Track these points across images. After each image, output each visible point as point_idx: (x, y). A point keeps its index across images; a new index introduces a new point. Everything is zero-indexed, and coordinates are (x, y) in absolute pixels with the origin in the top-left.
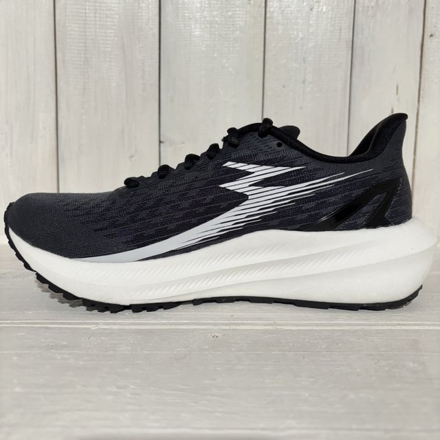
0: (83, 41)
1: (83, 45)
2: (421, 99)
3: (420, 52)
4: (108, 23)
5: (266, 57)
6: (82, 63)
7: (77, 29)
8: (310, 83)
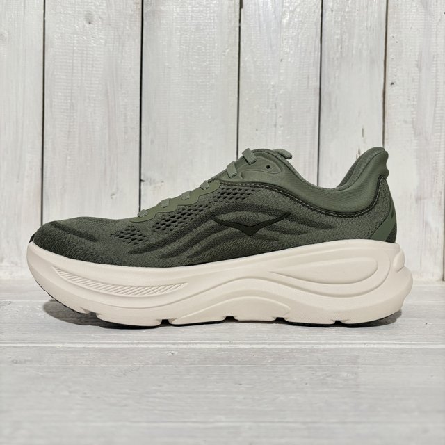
0: (69, 88)
2: (385, 141)
3: (382, 99)
4: (94, 72)
5: (240, 103)
6: (68, 108)
7: (65, 77)
8: (281, 126)
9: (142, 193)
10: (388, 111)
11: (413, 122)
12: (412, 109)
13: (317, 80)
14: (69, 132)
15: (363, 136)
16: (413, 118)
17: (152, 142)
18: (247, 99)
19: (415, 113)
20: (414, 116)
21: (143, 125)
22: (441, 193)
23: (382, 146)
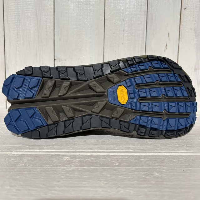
0: (17, 11)
1: (17, 13)
2: (180, 39)
3: (180, 17)
4: (29, 2)
5: (105, 19)
6: (17, 21)
7: (14, 5)
8: (127, 31)
10: (182, 23)
11: (195, 29)
12: (195, 22)
13: (146, 7)
14: (18, 34)
15: (169, 36)
16: (195, 27)
17: (60, 39)
18: (109, 17)
19: (196, 24)
21: (55, 31)
23: (178, 42)
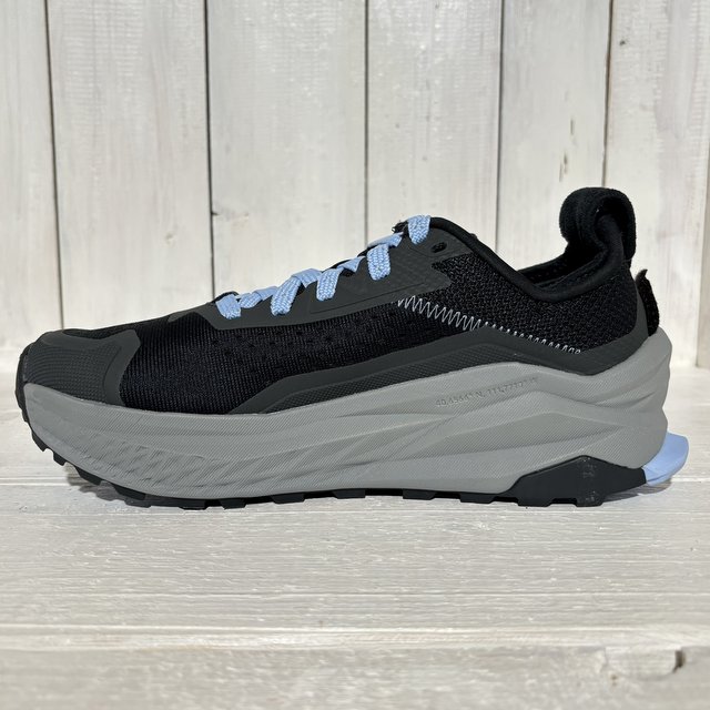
9: (215, 233)
10: (614, 89)
11: (655, 108)
12: (655, 86)
13: (496, 40)
14: (94, 136)
15: (572, 132)
16: (656, 101)
18: (381, 75)
19: (659, 91)
20: (659, 97)
21: (212, 122)
22: (698, 225)
23: (603, 149)
